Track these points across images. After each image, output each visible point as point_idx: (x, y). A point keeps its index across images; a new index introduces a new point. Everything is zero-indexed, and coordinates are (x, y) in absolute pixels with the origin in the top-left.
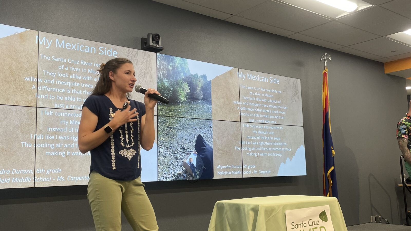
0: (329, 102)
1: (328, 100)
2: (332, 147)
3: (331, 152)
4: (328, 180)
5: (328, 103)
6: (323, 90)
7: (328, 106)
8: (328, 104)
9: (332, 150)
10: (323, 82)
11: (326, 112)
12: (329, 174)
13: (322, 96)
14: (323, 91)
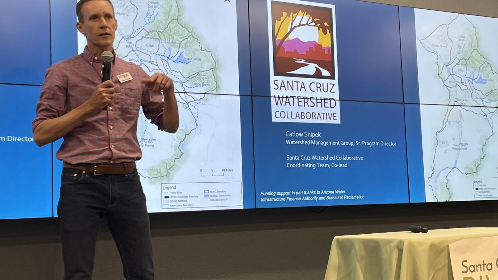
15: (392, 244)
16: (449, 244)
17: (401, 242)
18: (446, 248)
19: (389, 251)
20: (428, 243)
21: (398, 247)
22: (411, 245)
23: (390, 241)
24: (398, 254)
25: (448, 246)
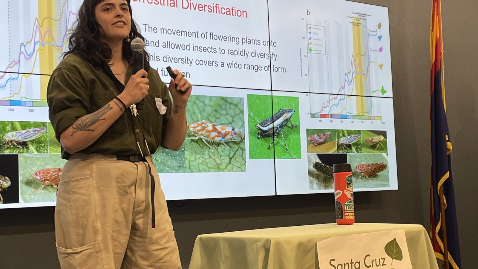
0: (443, 52)
1: (440, 47)
2: (447, 136)
3: (446, 146)
4: (439, 198)
5: (441, 53)
6: (431, 28)
7: (441, 58)
8: (440, 55)
9: (447, 141)
10: (432, 12)
11: (437, 71)
12: (441, 187)
13: (430, 39)
14: (431, 30)
15: (258, 243)
16: (317, 242)
17: (268, 241)
18: (313, 247)
19: (255, 250)
20: (296, 242)
21: (264, 246)
22: (278, 244)
23: (257, 240)
24: (264, 255)
25: (316, 244)
